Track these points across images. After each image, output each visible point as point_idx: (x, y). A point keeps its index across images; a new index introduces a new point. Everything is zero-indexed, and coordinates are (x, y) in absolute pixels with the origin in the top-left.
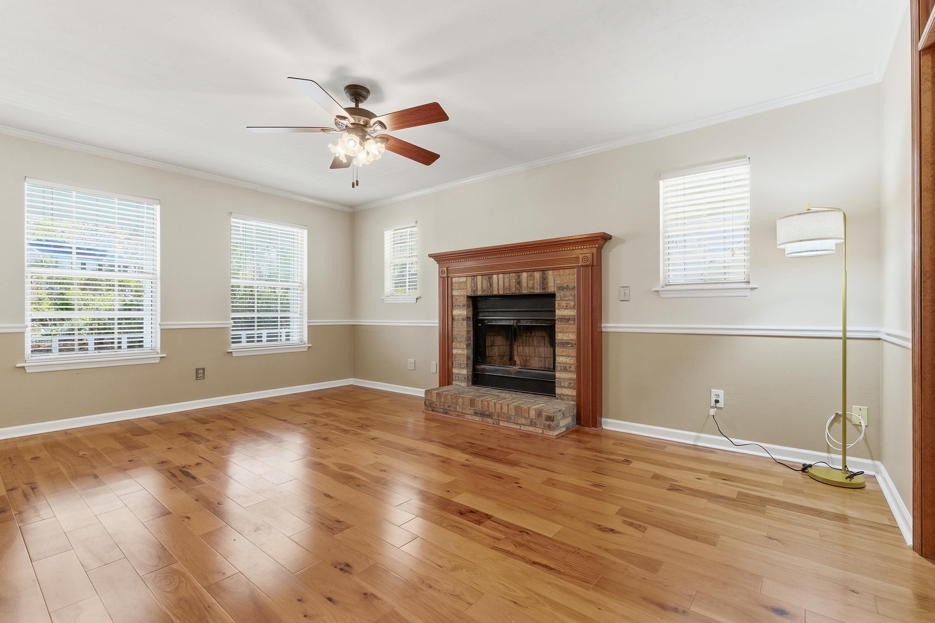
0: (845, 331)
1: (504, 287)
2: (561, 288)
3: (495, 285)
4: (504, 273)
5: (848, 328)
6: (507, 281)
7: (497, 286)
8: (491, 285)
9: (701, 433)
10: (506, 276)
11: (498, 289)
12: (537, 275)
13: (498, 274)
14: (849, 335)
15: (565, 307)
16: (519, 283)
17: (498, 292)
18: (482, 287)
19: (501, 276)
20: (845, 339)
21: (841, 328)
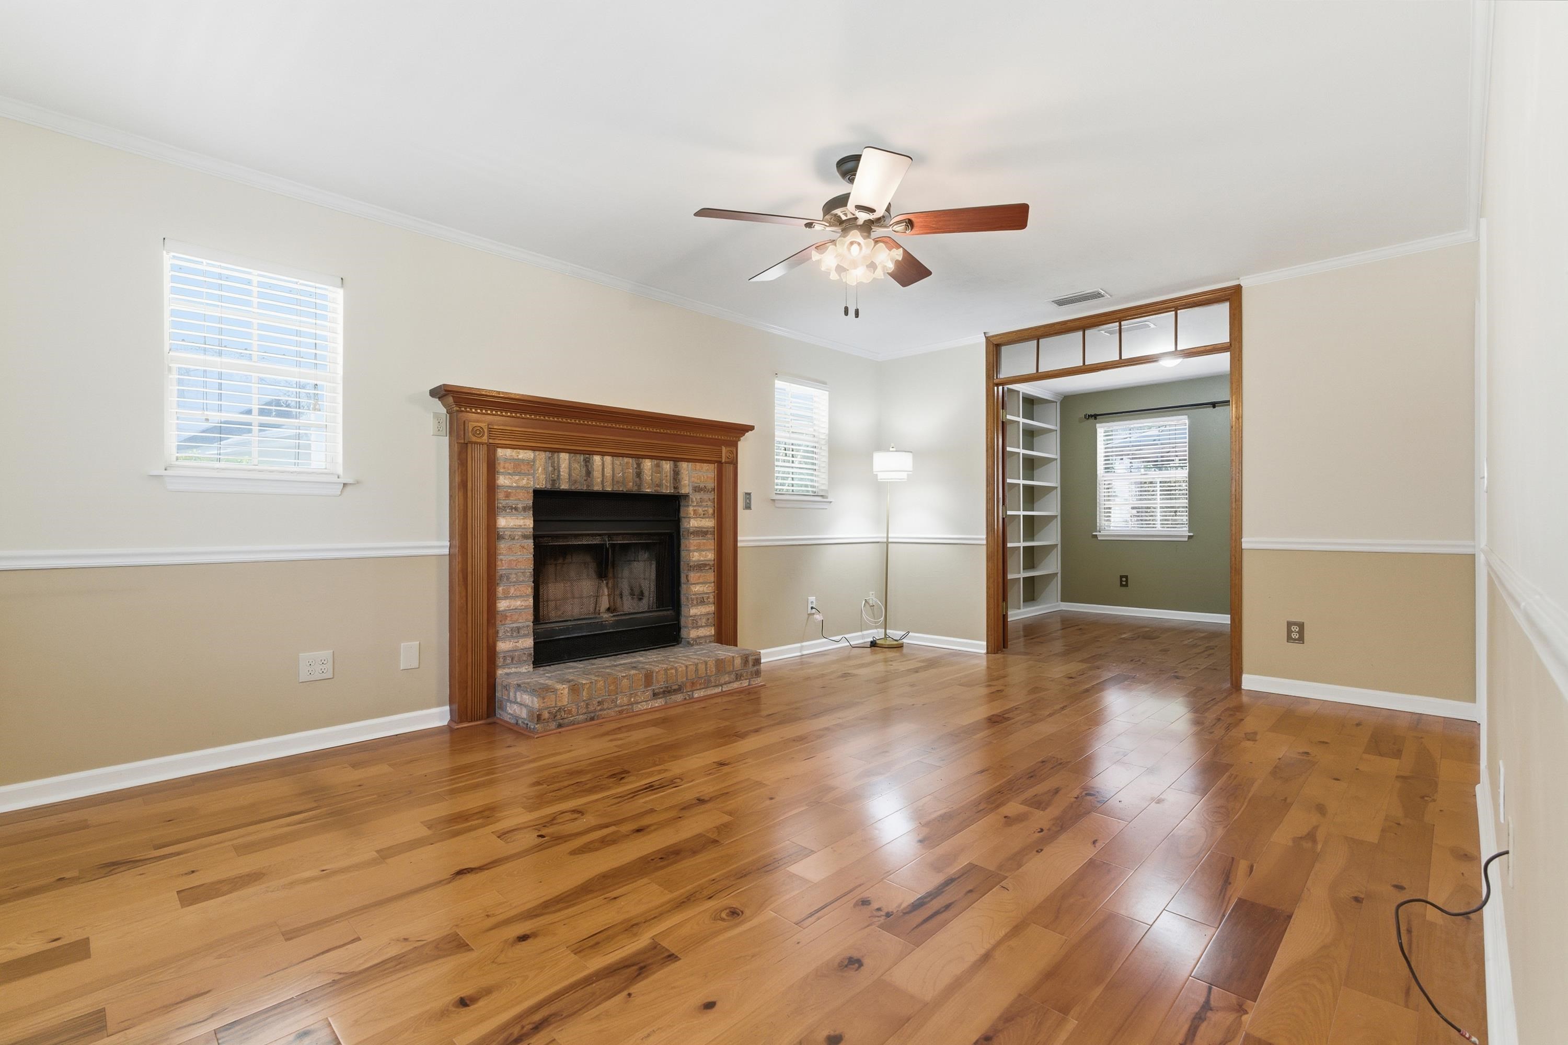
0: (888, 538)
1: (613, 479)
2: (697, 489)
3: (597, 474)
4: (613, 455)
5: (889, 536)
6: (618, 469)
7: (600, 476)
8: (589, 473)
9: (802, 642)
10: (618, 461)
11: (602, 482)
12: (667, 466)
13: (603, 454)
14: (890, 540)
15: (702, 516)
16: (639, 474)
17: (603, 486)
18: (570, 475)
19: (608, 459)
20: (887, 543)
21: (886, 535)
